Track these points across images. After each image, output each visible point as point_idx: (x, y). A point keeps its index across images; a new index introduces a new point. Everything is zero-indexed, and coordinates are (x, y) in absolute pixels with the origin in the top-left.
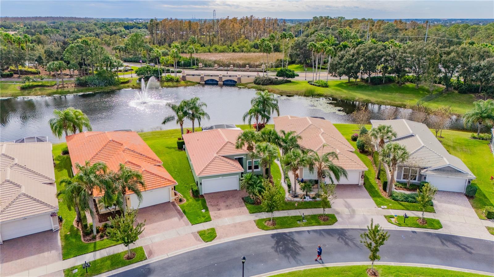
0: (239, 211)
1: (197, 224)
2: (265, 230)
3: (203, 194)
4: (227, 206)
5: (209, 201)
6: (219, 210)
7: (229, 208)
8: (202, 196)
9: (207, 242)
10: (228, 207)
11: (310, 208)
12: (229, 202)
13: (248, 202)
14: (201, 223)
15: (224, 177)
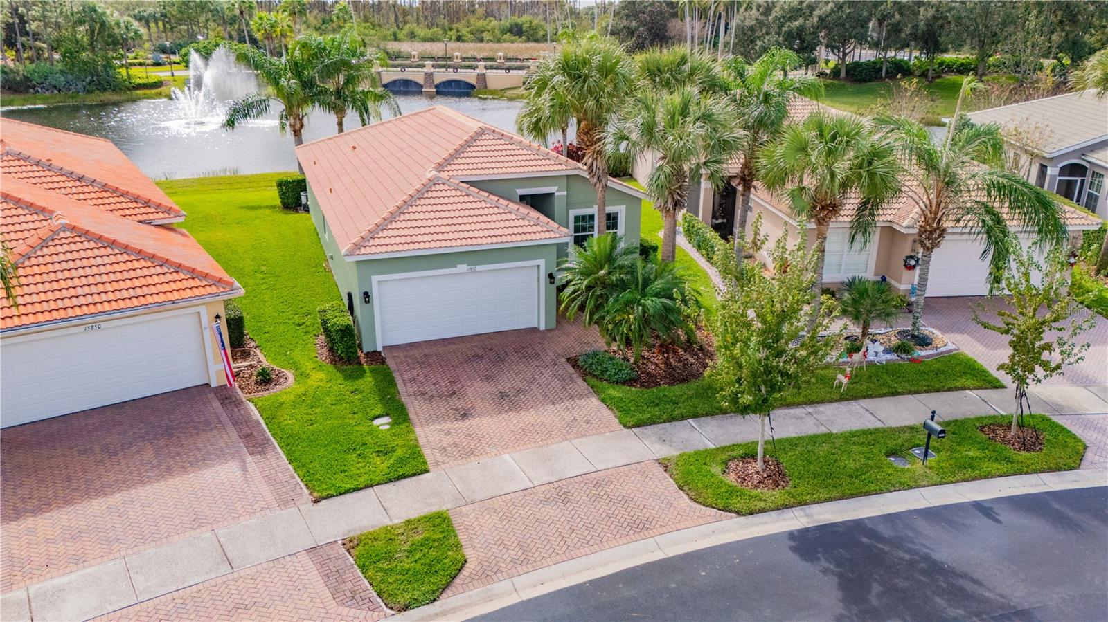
0: (568, 417)
1: (347, 492)
2: (738, 513)
3: (380, 348)
4: (503, 396)
5: (409, 376)
6: (465, 416)
7: (515, 407)
8: (375, 357)
9: (406, 608)
10: (506, 401)
12: (507, 380)
13: (603, 373)
14: (372, 486)
15: (479, 268)
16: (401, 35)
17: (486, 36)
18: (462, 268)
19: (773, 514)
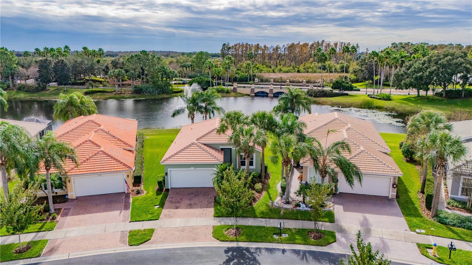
0: (202, 212)
1: (138, 221)
2: (220, 241)
3: (169, 188)
5: (171, 196)
6: (177, 208)
7: (191, 208)
8: (167, 190)
9: (132, 246)
10: (190, 206)
11: (302, 220)
12: (195, 200)
14: (143, 221)
15: (197, 169)
16: (275, 71)
17: (310, 70)
18: (192, 168)
19: (229, 242)
